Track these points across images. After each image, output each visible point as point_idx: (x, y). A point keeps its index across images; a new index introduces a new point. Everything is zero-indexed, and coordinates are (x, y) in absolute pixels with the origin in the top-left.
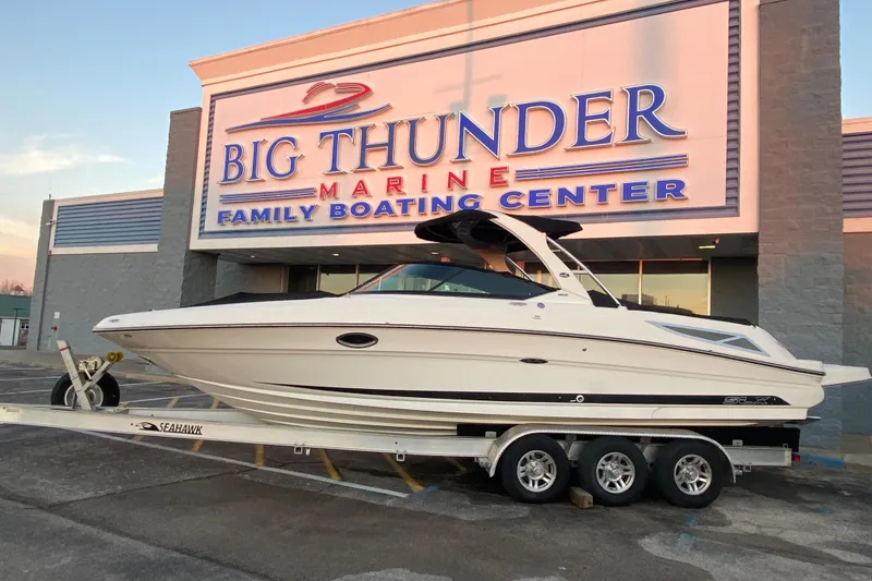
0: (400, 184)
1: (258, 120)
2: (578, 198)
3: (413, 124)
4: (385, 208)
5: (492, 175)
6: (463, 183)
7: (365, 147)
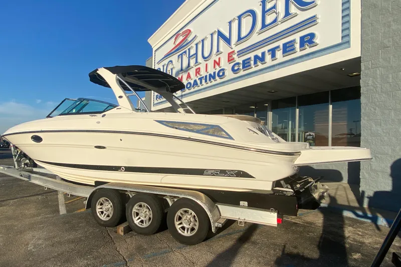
0: (200, 70)
1: (163, 56)
2: (262, 59)
3: (203, 41)
4: (195, 83)
5: (229, 57)
6: (219, 64)
7: (189, 57)
